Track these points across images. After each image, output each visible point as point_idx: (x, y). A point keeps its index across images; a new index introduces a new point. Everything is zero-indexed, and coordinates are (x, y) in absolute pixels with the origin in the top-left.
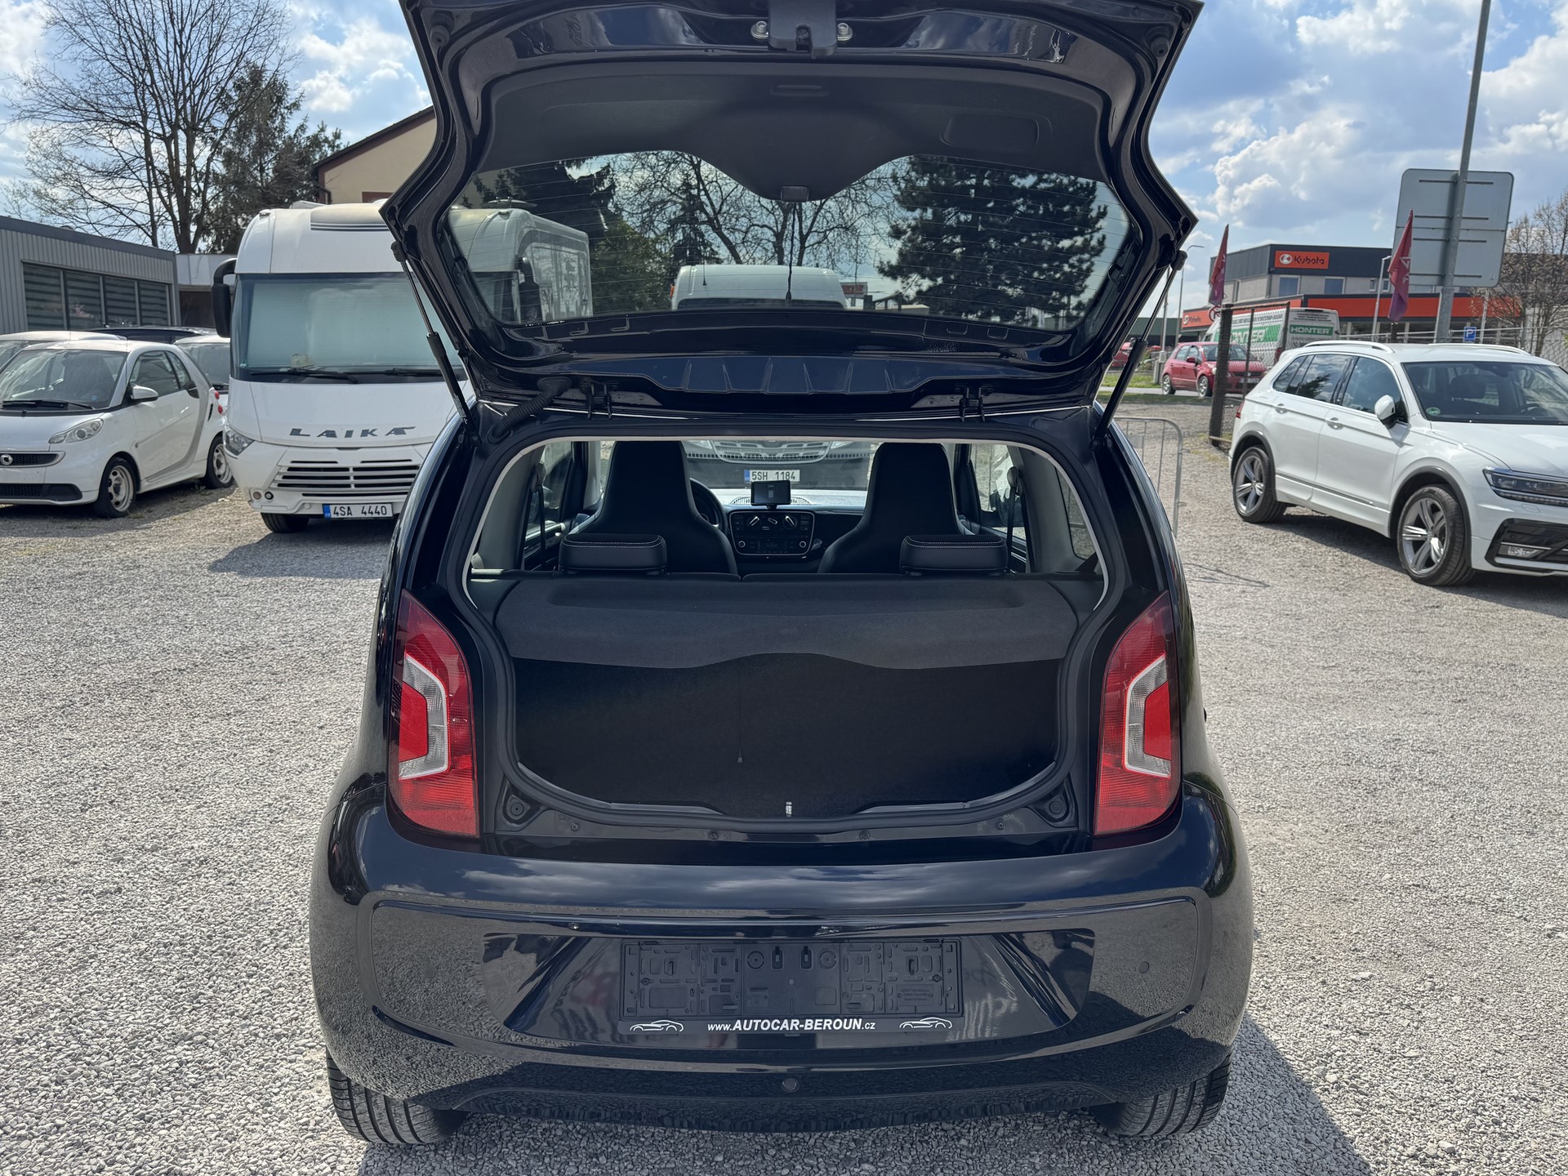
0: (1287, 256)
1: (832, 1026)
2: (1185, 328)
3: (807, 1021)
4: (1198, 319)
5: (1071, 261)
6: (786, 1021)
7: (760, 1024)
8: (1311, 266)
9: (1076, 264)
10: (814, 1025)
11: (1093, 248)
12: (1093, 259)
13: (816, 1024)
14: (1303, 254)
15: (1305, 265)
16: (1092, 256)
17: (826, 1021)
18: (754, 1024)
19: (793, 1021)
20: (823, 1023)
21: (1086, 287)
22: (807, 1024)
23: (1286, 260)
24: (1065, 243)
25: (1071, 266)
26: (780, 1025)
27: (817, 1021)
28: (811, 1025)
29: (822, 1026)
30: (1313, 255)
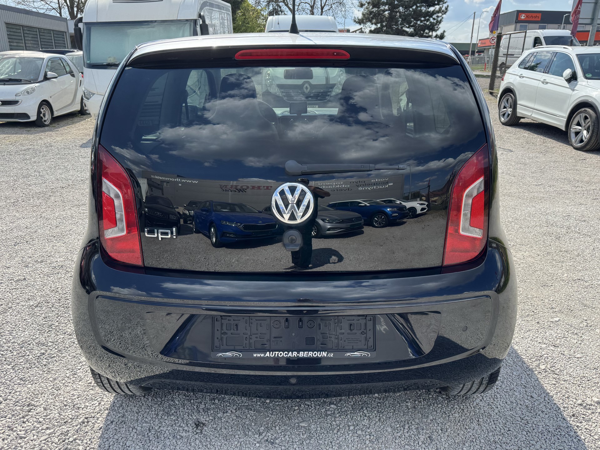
0: (524, 15)
1: (312, 355)
2: (479, 47)
3: (301, 352)
4: (485, 43)
5: (434, 17)
6: (290, 353)
7: (278, 354)
8: (534, 19)
9: (436, 18)
10: (304, 354)
11: (443, 11)
12: (444, 16)
13: (305, 354)
14: (530, 14)
15: (531, 19)
16: (443, 14)
17: (310, 352)
18: (275, 354)
19: (294, 352)
20: (308, 353)
21: (439, 28)
22: (300, 354)
23: (523, 17)
24: (431, 9)
25: (434, 19)
26: (288, 354)
27: (305, 352)
28: (302, 354)
29: (308, 355)
30: (534, 15)
